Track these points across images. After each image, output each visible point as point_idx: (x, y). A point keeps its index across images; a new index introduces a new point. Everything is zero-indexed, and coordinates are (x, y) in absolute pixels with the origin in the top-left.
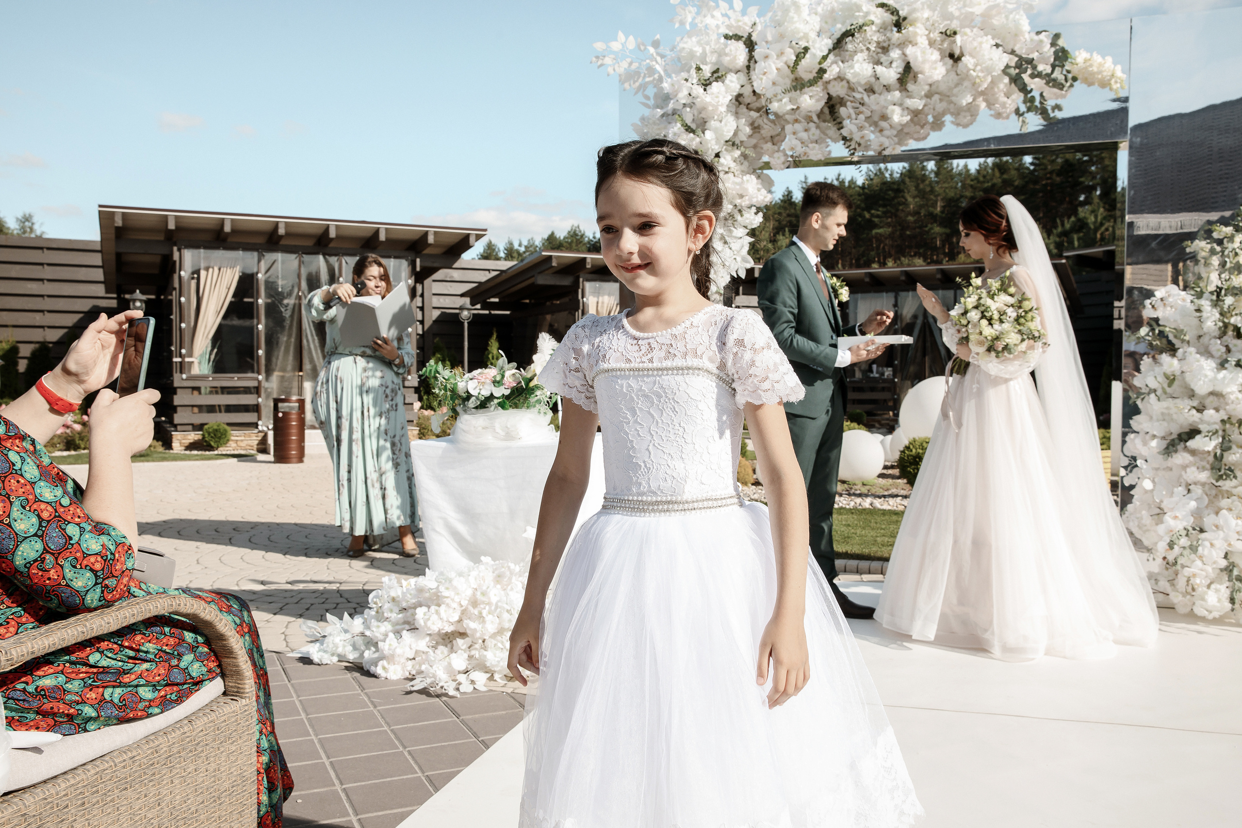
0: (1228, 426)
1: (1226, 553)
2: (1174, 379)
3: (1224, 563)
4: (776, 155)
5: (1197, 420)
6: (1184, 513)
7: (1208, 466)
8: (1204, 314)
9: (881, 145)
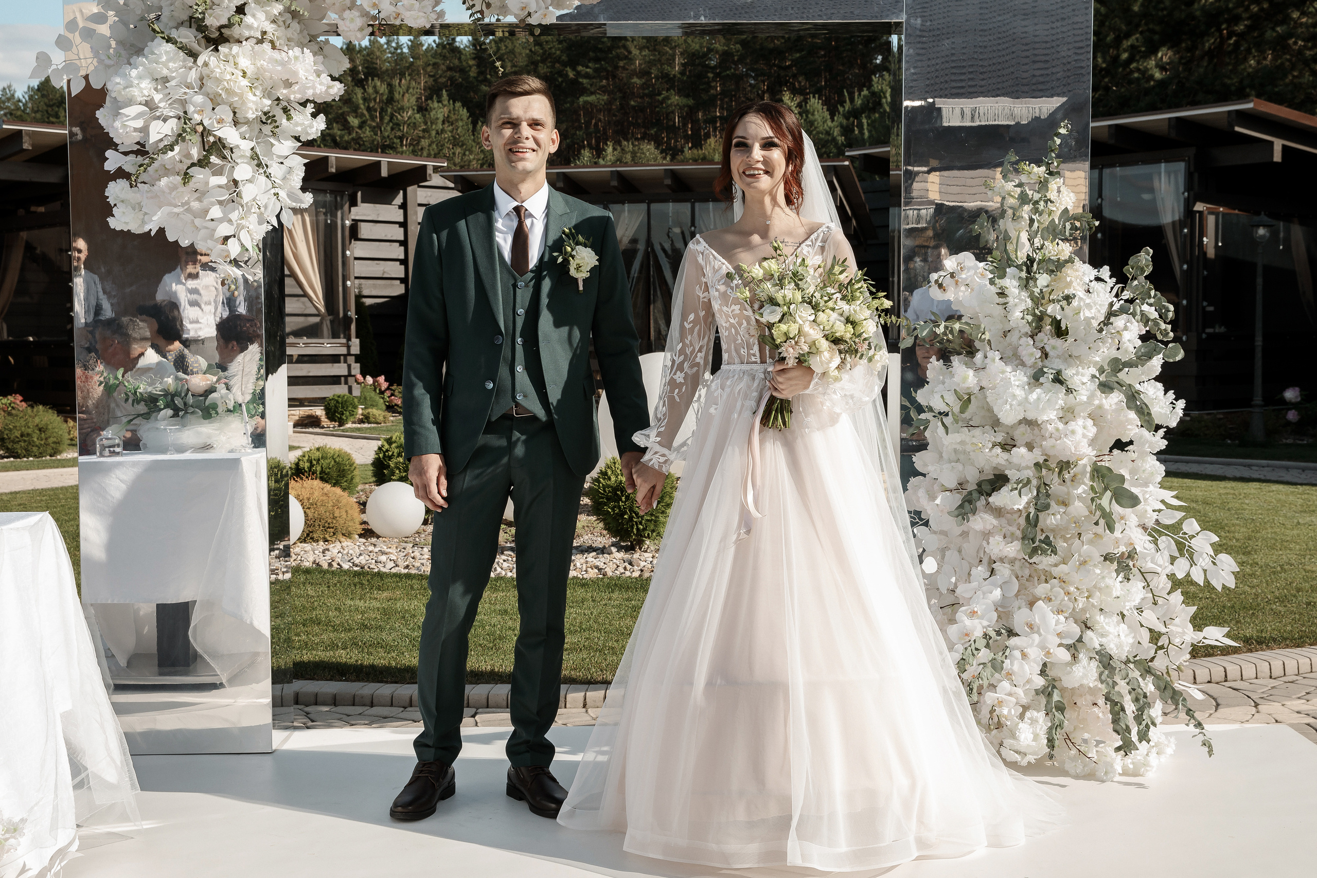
0: (1044, 471)
1: (1045, 665)
2: (969, 400)
3: (1040, 682)
4: (347, 14)
5: (1003, 463)
6: (984, 607)
7: (1019, 534)
8: (1010, 300)
9: (523, 9)
